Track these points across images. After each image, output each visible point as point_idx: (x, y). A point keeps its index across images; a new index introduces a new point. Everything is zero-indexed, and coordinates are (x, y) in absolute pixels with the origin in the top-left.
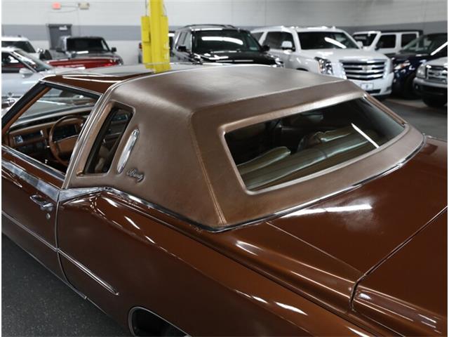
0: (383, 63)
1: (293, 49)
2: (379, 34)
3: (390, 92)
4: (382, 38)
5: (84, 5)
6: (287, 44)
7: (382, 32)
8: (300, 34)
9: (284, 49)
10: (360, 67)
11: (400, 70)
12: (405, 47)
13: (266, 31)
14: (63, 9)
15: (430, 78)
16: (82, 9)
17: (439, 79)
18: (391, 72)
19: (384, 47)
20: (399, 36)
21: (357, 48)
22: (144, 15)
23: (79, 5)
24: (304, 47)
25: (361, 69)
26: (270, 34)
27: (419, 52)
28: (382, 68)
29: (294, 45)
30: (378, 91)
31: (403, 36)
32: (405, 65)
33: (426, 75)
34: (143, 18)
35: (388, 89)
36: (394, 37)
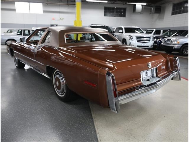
0: (150, 38)
1: (122, 33)
2: (155, 30)
3: (152, 47)
4: (156, 31)
5: (62, 19)
6: (121, 31)
7: (156, 29)
8: (125, 28)
9: (120, 32)
10: (142, 38)
11: (159, 41)
12: (164, 34)
13: (116, 28)
14: (55, 20)
15: (165, 43)
16: (61, 20)
17: (168, 43)
18: (153, 41)
19: (157, 34)
20: (162, 31)
21: (144, 33)
22: (75, 20)
23: (60, 19)
24: (126, 32)
25: (142, 39)
26: (117, 28)
27: (166, 36)
28: (150, 39)
29: (123, 31)
30: (148, 46)
31: (163, 31)
32: (160, 39)
33: (164, 42)
34: (74, 21)
35: (152, 46)
36: (160, 31)
